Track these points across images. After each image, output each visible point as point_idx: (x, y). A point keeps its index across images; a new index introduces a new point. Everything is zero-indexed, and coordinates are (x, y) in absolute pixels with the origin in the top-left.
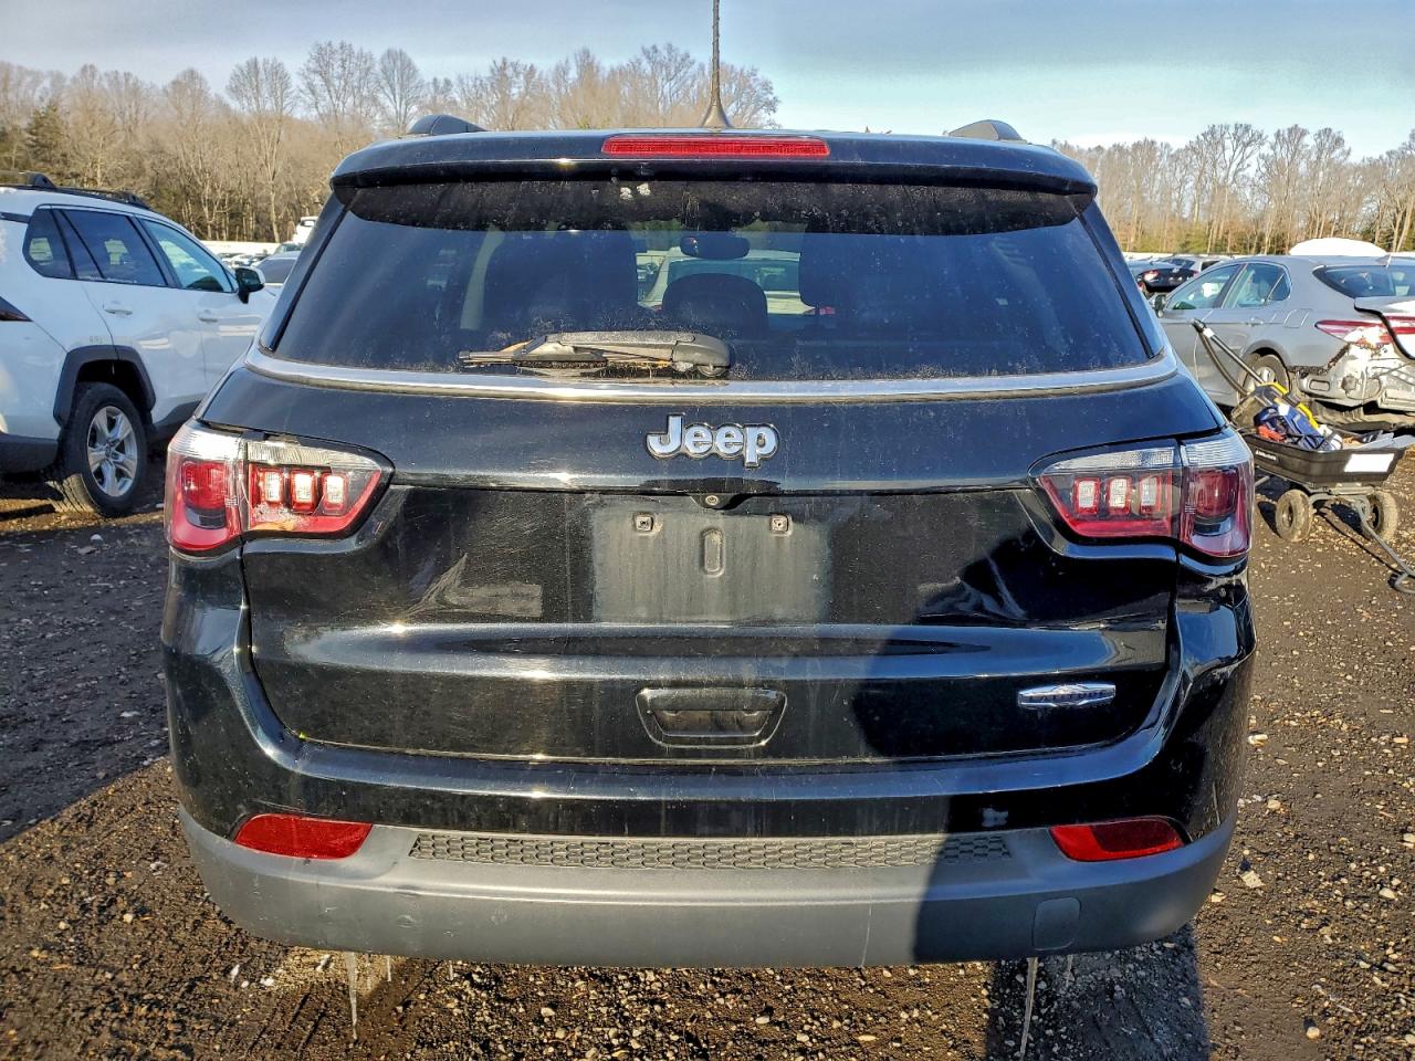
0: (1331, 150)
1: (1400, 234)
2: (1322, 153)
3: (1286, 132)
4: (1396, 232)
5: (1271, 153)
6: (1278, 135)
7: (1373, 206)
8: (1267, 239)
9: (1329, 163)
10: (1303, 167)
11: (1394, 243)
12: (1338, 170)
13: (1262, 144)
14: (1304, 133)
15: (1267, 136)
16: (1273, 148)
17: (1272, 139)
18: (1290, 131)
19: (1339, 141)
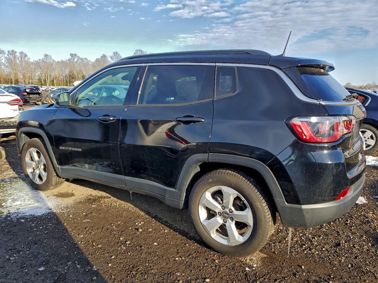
0: (24, 58)
1: (48, 80)
2: (22, 58)
3: (11, 52)
4: (47, 79)
5: (8, 57)
6: (8, 52)
7: (39, 73)
8: (13, 80)
9: (25, 61)
10: (18, 62)
11: (47, 82)
12: (27, 63)
13: (4, 54)
14: (16, 52)
15: (5, 52)
16: (8, 55)
17: (7, 53)
18: (12, 51)
19: (26, 56)
